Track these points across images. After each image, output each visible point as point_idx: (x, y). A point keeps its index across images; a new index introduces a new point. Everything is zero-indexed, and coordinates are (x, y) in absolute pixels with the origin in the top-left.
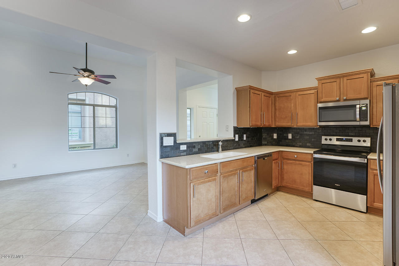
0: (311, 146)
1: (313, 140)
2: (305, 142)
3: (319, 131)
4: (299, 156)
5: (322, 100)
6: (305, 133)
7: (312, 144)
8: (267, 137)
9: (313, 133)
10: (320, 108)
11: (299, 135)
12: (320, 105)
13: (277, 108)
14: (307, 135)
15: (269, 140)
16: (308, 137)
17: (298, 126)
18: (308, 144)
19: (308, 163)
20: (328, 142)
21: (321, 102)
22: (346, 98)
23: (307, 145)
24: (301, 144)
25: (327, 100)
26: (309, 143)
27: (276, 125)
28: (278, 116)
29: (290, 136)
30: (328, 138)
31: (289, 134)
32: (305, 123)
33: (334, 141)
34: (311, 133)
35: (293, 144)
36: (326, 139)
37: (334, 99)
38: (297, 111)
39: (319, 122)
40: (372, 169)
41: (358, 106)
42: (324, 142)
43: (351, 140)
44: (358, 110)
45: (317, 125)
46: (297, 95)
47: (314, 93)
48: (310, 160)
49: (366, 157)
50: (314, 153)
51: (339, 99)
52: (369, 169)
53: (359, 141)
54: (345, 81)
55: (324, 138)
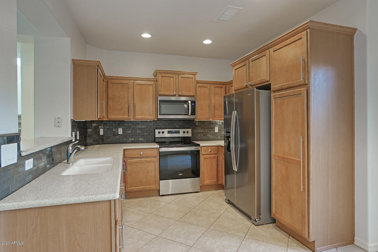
0: (143, 141)
1: (145, 134)
2: (137, 136)
3: (151, 125)
4: (145, 152)
5: (162, 93)
6: (138, 127)
7: (144, 138)
8: (92, 134)
9: (145, 126)
10: (160, 101)
11: (130, 129)
12: (160, 98)
13: (110, 96)
14: (140, 129)
15: (94, 137)
16: (140, 131)
17: (136, 119)
18: (141, 139)
19: (154, 159)
20: (161, 135)
21: (160, 95)
22: (181, 94)
24: (133, 139)
25: (166, 94)
26: (142, 138)
27: (109, 118)
28: (111, 106)
29: (120, 131)
30: (161, 131)
31: (119, 129)
32: (143, 116)
33: (166, 134)
34: (143, 127)
35: (124, 140)
36: (159, 133)
37: (172, 93)
38: (135, 102)
39: (159, 115)
40: (203, 155)
41: (190, 102)
42: (157, 135)
43: (178, 132)
44: (190, 105)
45: (155, 118)
46: (135, 84)
47: (152, 85)
48: (156, 155)
49: (199, 145)
50: (160, 148)
51: (176, 94)
52: (201, 155)
53: (184, 132)
54: (180, 78)
55: (157, 131)
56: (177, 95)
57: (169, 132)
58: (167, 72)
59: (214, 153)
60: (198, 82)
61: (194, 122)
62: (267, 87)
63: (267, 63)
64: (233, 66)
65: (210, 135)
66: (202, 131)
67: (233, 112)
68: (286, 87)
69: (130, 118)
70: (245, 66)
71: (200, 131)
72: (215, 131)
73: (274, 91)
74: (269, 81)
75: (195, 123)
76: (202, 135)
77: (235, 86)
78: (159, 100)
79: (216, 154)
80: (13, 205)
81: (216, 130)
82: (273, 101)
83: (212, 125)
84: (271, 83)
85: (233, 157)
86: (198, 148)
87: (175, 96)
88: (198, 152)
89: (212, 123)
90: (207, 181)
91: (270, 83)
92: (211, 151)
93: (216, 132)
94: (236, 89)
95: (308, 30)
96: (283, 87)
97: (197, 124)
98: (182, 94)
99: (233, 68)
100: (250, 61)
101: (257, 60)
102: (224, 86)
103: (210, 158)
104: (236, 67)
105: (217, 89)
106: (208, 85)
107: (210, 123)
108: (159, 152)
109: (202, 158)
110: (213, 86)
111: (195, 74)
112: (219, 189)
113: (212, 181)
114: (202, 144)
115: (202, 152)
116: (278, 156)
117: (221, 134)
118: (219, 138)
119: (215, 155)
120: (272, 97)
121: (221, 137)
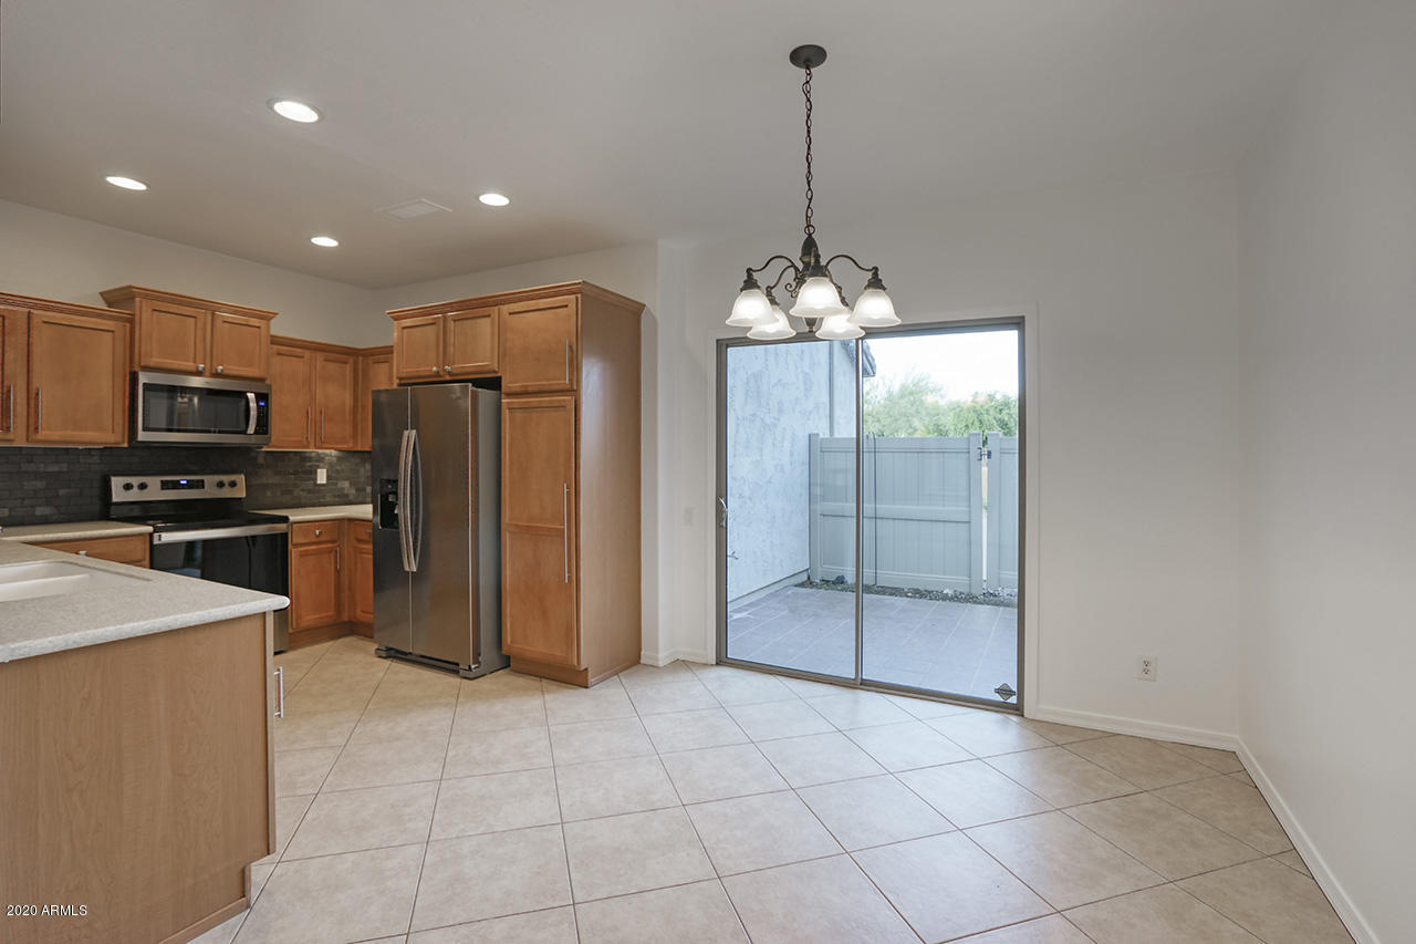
0: (55, 517)
1: (62, 492)
2: (27, 502)
3: (92, 461)
5: (154, 361)
6: (31, 467)
7: (57, 507)
9: (65, 467)
10: (148, 387)
12: (146, 378)
14: (37, 475)
16: (40, 484)
18: (40, 511)
20: (135, 495)
21: (147, 369)
22: (223, 370)
23: (37, 513)
25: (170, 367)
26: (47, 505)
30: (136, 481)
32: (70, 433)
33: (155, 491)
34: (56, 469)
36: (128, 487)
37: (190, 365)
38: (35, 383)
39: (144, 430)
40: (296, 545)
41: (251, 396)
42: (118, 495)
43: (200, 485)
44: (253, 405)
45: (120, 440)
46: (35, 321)
47: (113, 332)
48: (139, 557)
49: (285, 519)
50: (155, 531)
51: (204, 369)
52: (290, 546)
53: (221, 485)
54: (218, 323)
55: (117, 483)
56: (207, 373)
57: (165, 485)
58: (174, 300)
59: (329, 538)
60: (275, 340)
61: (253, 454)
62: (493, 383)
63: (493, 334)
64: (396, 319)
65: (303, 490)
66: (276, 480)
67: (406, 433)
68: (535, 389)
69: (10, 436)
70: (433, 326)
71: (270, 481)
72: (316, 479)
73: (509, 395)
74: (496, 372)
75: (256, 459)
76: (279, 493)
77: (401, 366)
78: (144, 384)
79: (333, 541)
80: (50, 642)
81: (322, 477)
82: (506, 414)
83: (308, 464)
84: (500, 378)
85: (407, 538)
86: (281, 527)
87: (199, 373)
88: (284, 536)
89: (310, 459)
90: (309, 618)
91: (499, 375)
92: (320, 533)
93: (319, 482)
94: (404, 375)
95: (579, 295)
96: (530, 389)
97: (261, 460)
98: (226, 372)
99: (396, 323)
100: (450, 319)
101: (469, 321)
102: (351, 360)
103: (318, 553)
104: (407, 322)
105: (332, 366)
106: (307, 354)
107: (303, 457)
108: (152, 546)
109: (294, 553)
110: (320, 356)
111: (267, 317)
112: (340, 637)
113: (324, 614)
114: (295, 516)
115: (295, 538)
116: (517, 526)
117: (334, 487)
118: (328, 499)
119: (330, 545)
120: (504, 407)
121: (335, 496)
